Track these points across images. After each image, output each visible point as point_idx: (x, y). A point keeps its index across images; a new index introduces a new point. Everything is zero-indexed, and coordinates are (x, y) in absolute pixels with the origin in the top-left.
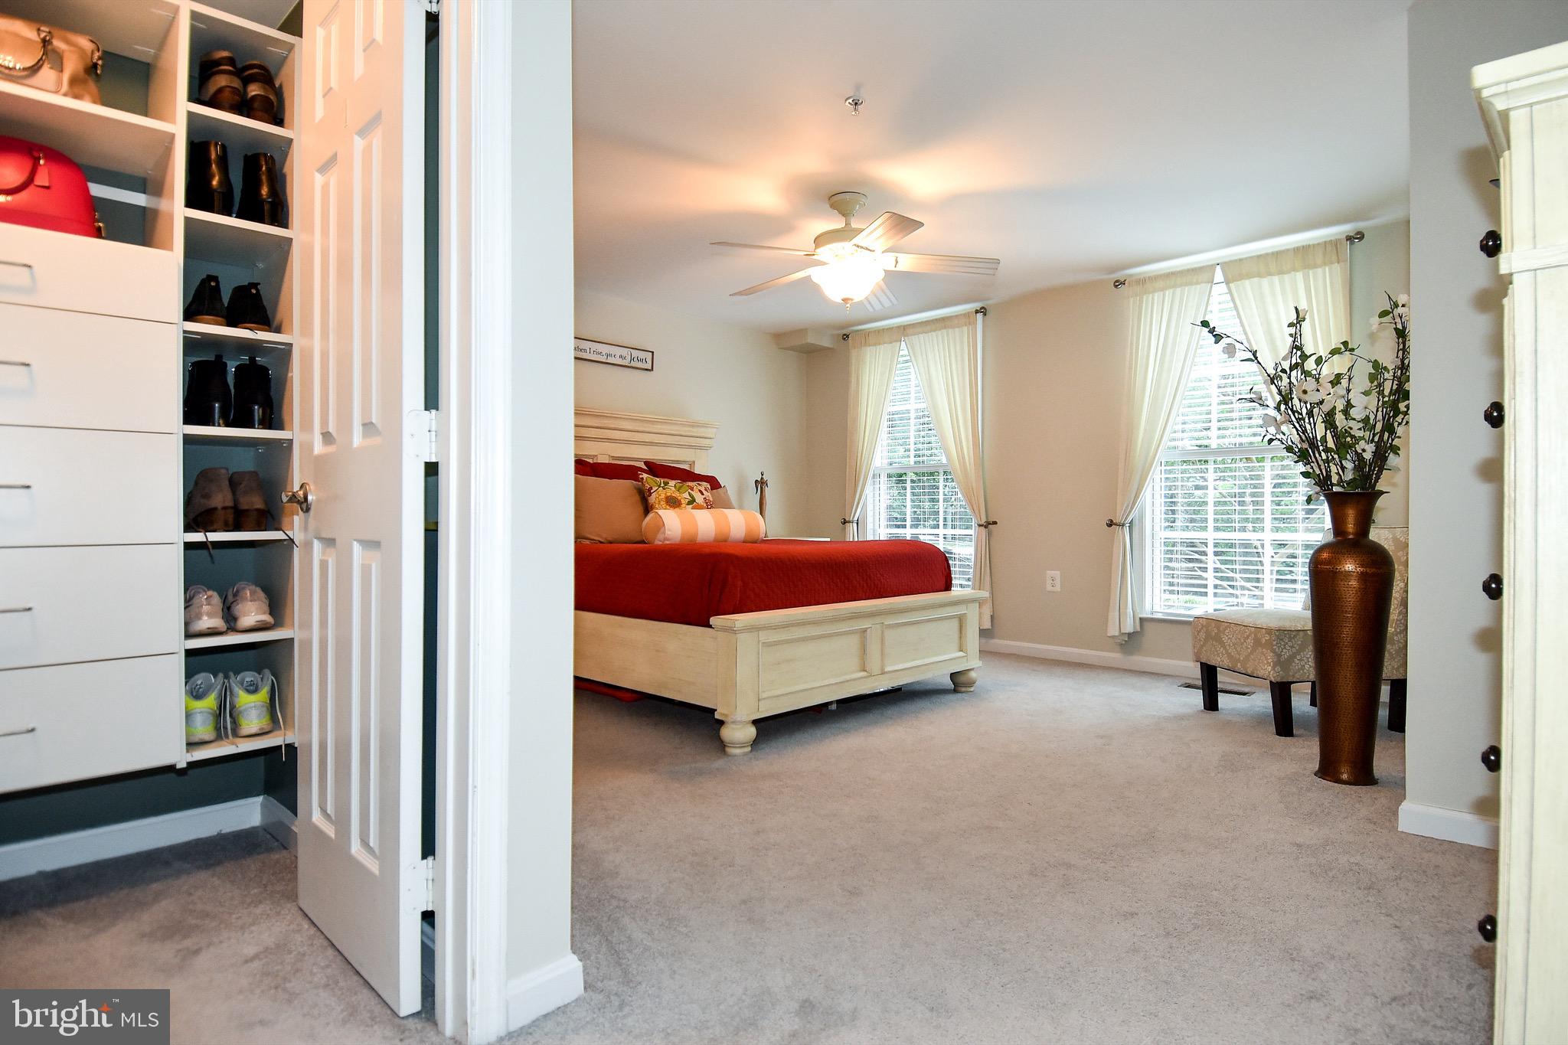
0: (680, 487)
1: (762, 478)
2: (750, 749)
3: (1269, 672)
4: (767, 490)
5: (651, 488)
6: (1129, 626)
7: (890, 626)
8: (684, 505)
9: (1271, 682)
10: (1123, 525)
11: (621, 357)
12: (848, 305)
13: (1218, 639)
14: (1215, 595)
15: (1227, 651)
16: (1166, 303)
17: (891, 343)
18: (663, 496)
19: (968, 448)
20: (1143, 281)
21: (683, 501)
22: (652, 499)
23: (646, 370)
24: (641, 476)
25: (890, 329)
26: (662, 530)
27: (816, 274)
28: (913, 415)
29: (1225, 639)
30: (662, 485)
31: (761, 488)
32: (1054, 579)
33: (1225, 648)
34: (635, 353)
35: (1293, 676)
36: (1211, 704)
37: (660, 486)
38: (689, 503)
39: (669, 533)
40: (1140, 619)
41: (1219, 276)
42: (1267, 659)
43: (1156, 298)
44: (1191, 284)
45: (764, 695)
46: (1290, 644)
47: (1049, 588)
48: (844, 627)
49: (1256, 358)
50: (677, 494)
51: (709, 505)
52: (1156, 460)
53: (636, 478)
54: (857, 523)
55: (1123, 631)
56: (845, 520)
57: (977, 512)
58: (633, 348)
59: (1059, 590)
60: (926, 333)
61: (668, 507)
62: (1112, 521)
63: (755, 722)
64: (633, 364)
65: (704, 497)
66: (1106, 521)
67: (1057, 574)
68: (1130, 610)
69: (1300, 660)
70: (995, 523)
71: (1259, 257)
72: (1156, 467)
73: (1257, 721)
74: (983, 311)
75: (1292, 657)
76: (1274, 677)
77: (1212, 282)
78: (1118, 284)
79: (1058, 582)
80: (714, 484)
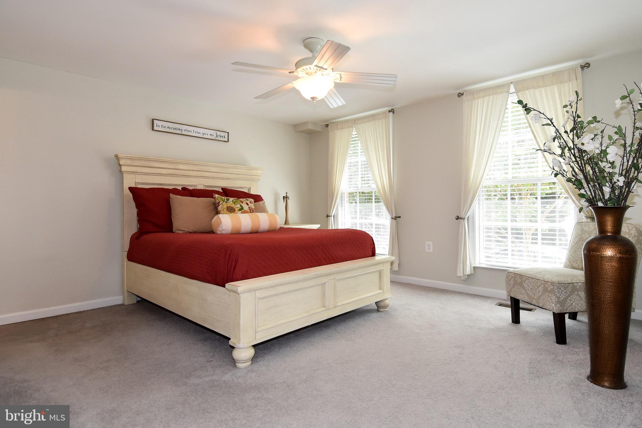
0: (236, 202)
1: (286, 195)
2: (251, 362)
3: (553, 308)
4: (289, 201)
5: (219, 202)
6: (468, 271)
7: (339, 280)
8: (236, 211)
9: (554, 313)
10: (464, 219)
11: (211, 135)
12: (315, 101)
13: (521, 284)
14: (513, 255)
15: (527, 293)
16: (485, 104)
17: (348, 128)
18: (225, 206)
19: (386, 179)
20: (472, 93)
21: (236, 209)
22: (220, 208)
23: (225, 141)
24: (214, 196)
25: (348, 121)
26: (221, 225)
27: (297, 84)
28: (360, 164)
29: (525, 285)
30: (226, 201)
31: (286, 200)
32: (429, 247)
33: (525, 291)
34: (219, 133)
35: (567, 310)
36: (516, 319)
37: (224, 201)
38: (240, 210)
39: (224, 227)
40: (474, 267)
41: (512, 89)
42: (551, 299)
43: (479, 101)
44: (496, 94)
45: (259, 329)
46: (565, 291)
47: (427, 250)
48: (311, 283)
49: (552, 123)
50: (233, 205)
51: (251, 211)
52: (481, 186)
53: (212, 197)
54: (334, 217)
55: (465, 274)
56: (328, 215)
57: (390, 211)
58: (217, 131)
59: (432, 252)
60: (365, 123)
61: (228, 212)
62: (458, 217)
63: (254, 346)
64: (217, 138)
65: (249, 206)
66: (455, 216)
67: (431, 243)
68: (468, 263)
69: (571, 300)
70: (400, 217)
71: (534, 78)
72: (481, 188)
73: (544, 331)
74: (392, 111)
75: (565, 299)
76: (556, 310)
77: (508, 92)
78: (460, 95)
79: (431, 247)
80: (257, 198)
